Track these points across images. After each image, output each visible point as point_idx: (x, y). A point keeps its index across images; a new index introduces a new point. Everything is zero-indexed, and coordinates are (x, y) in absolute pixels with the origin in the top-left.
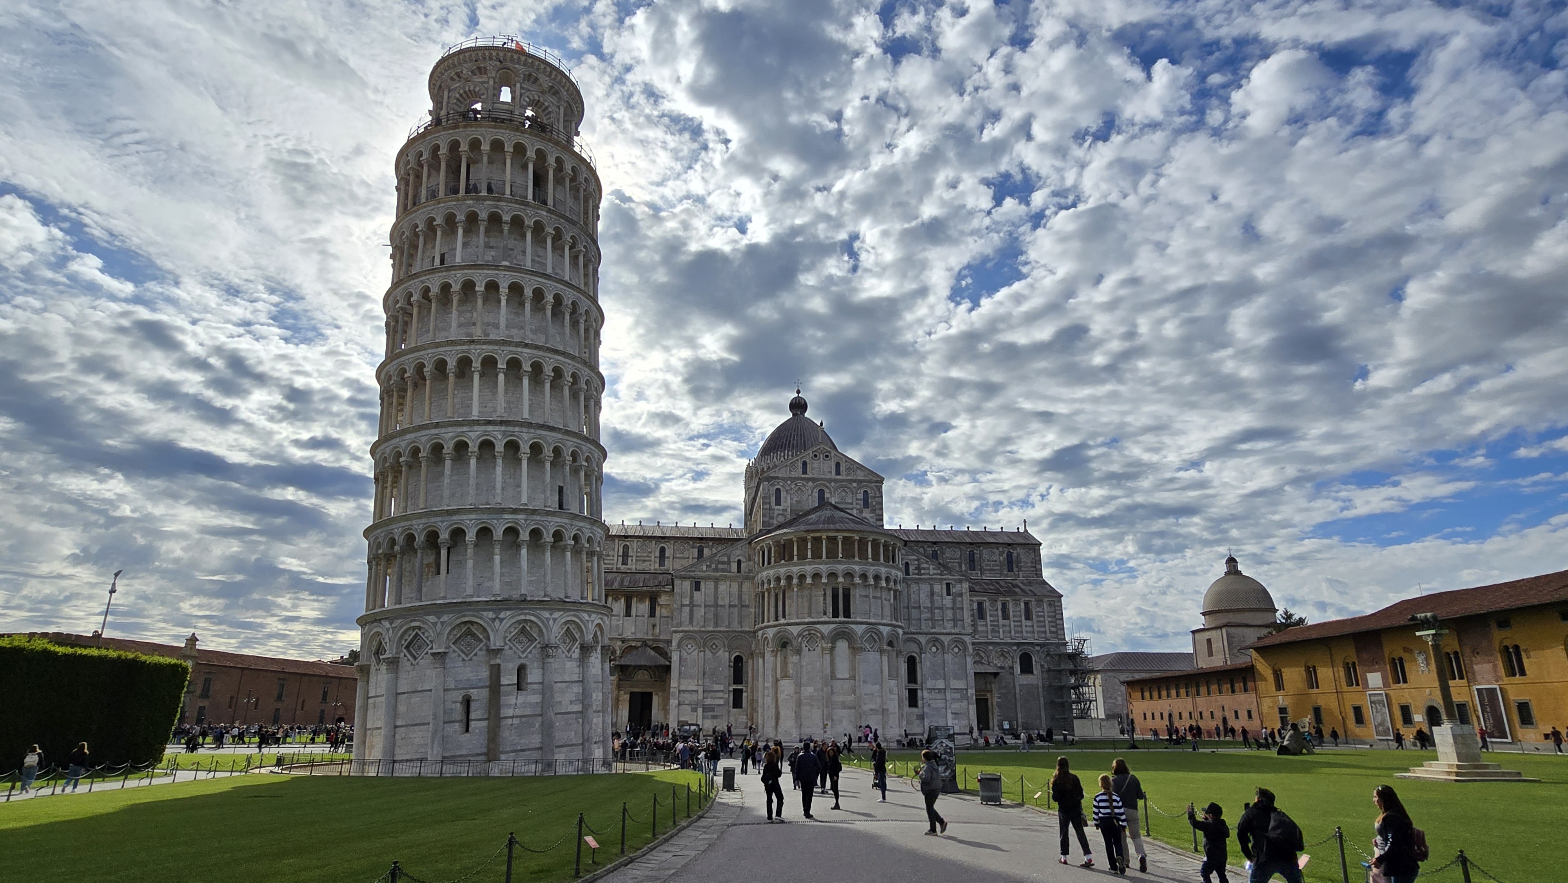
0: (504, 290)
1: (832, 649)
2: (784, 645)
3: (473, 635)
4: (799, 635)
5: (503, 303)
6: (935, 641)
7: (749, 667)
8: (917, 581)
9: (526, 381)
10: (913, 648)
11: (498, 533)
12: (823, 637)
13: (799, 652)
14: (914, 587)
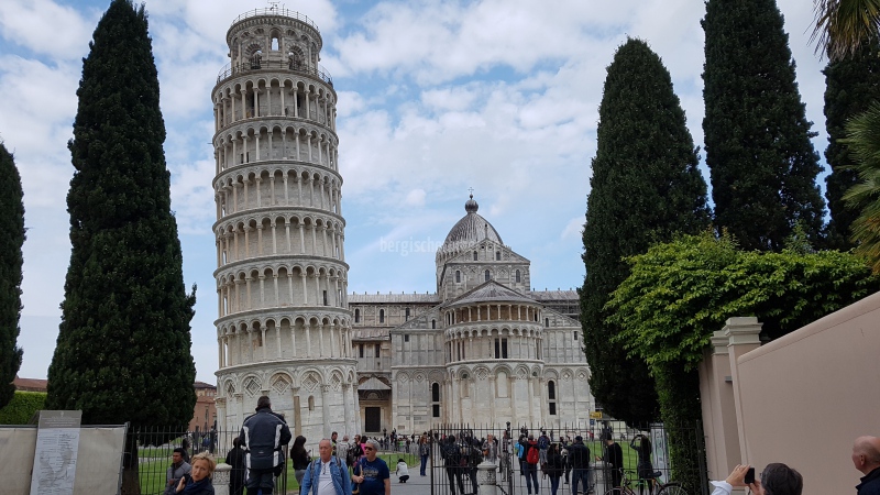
0: (285, 175)
1: (496, 378)
2: (465, 376)
3: (283, 380)
4: (474, 370)
5: (286, 183)
6: (567, 370)
7: (442, 390)
8: (554, 331)
9: (302, 230)
10: (552, 376)
11: (293, 323)
12: (489, 371)
13: (473, 381)
14: (552, 335)
